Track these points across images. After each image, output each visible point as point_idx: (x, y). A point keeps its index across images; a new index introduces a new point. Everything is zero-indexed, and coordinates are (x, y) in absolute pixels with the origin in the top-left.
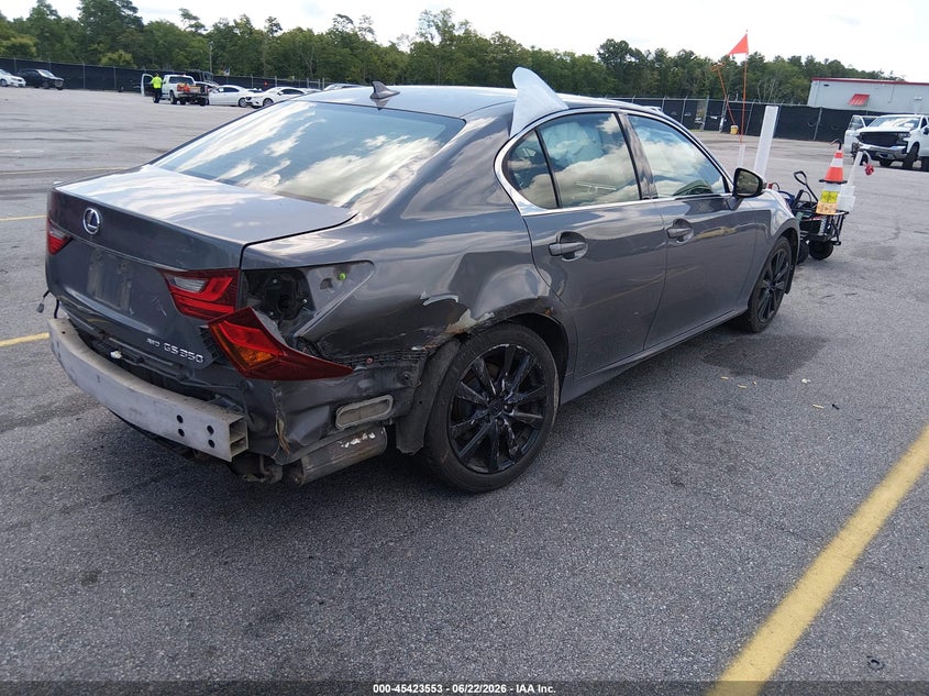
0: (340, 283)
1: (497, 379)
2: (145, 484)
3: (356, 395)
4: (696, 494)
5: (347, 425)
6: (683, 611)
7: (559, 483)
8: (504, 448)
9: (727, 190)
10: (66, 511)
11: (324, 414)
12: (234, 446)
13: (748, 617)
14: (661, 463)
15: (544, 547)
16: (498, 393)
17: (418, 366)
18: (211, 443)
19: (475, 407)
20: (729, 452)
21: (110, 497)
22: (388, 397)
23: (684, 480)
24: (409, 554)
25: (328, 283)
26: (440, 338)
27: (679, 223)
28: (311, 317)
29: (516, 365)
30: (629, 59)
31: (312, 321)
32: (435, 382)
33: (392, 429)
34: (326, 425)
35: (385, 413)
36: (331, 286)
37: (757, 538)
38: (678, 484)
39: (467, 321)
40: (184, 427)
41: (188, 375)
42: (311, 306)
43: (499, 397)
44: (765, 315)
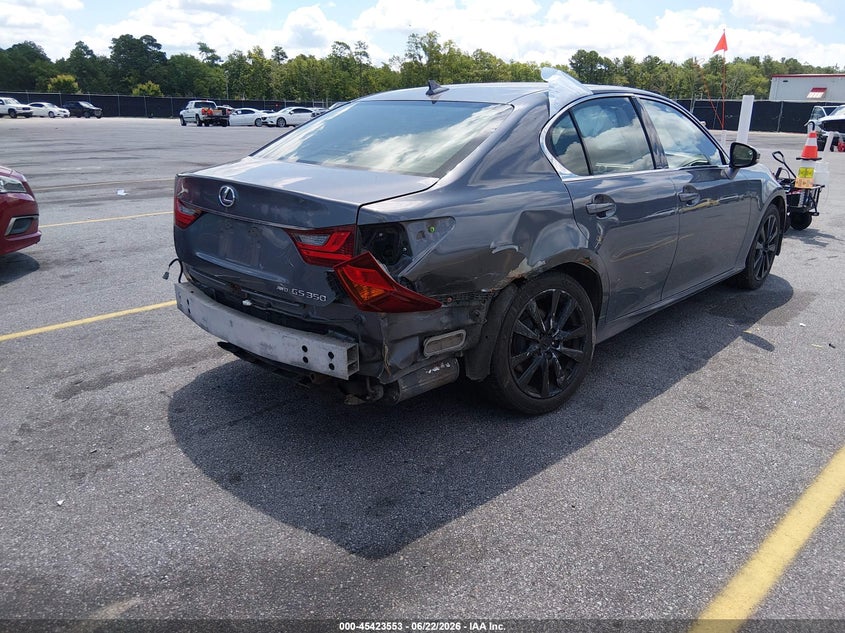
0: (431, 235)
1: (546, 319)
2: (261, 413)
3: (439, 329)
4: (720, 415)
5: (431, 354)
6: (723, 499)
7: (600, 408)
8: (553, 377)
9: (724, 163)
10: (202, 432)
11: (414, 344)
12: (350, 367)
13: (778, 503)
14: (685, 393)
15: (596, 454)
16: (547, 330)
17: (486, 305)
18: (332, 366)
19: (529, 342)
20: (743, 382)
21: (235, 422)
22: (463, 332)
23: (708, 404)
24: (485, 460)
25: (422, 234)
26: (504, 282)
27: (687, 188)
28: (410, 262)
29: (561, 307)
30: (600, 67)
31: (411, 265)
32: (499, 320)
33: (463, 359)
34: (416, 353)
35: (460, 345)
36: (424, 237)
37: (778, 446)
38: (702, 407)
39: (524, 268)
40: (307, 355)
41: (310, 313)
42: (410, 253)
43: (548, 334)
44: (760, 275)
